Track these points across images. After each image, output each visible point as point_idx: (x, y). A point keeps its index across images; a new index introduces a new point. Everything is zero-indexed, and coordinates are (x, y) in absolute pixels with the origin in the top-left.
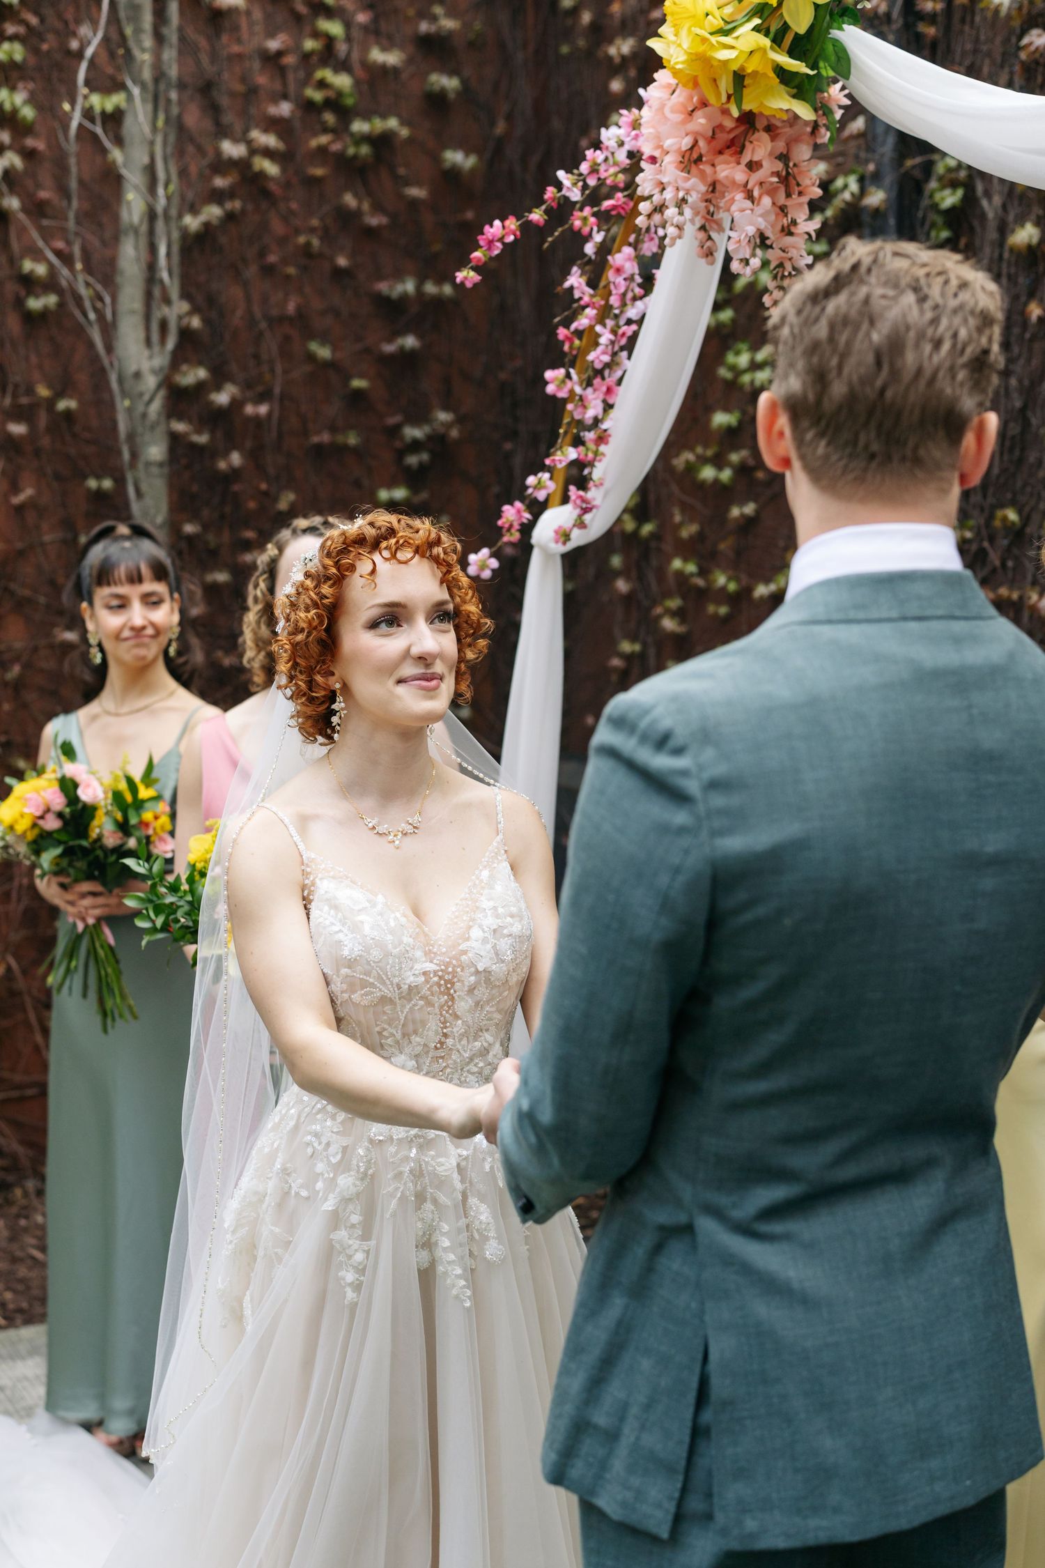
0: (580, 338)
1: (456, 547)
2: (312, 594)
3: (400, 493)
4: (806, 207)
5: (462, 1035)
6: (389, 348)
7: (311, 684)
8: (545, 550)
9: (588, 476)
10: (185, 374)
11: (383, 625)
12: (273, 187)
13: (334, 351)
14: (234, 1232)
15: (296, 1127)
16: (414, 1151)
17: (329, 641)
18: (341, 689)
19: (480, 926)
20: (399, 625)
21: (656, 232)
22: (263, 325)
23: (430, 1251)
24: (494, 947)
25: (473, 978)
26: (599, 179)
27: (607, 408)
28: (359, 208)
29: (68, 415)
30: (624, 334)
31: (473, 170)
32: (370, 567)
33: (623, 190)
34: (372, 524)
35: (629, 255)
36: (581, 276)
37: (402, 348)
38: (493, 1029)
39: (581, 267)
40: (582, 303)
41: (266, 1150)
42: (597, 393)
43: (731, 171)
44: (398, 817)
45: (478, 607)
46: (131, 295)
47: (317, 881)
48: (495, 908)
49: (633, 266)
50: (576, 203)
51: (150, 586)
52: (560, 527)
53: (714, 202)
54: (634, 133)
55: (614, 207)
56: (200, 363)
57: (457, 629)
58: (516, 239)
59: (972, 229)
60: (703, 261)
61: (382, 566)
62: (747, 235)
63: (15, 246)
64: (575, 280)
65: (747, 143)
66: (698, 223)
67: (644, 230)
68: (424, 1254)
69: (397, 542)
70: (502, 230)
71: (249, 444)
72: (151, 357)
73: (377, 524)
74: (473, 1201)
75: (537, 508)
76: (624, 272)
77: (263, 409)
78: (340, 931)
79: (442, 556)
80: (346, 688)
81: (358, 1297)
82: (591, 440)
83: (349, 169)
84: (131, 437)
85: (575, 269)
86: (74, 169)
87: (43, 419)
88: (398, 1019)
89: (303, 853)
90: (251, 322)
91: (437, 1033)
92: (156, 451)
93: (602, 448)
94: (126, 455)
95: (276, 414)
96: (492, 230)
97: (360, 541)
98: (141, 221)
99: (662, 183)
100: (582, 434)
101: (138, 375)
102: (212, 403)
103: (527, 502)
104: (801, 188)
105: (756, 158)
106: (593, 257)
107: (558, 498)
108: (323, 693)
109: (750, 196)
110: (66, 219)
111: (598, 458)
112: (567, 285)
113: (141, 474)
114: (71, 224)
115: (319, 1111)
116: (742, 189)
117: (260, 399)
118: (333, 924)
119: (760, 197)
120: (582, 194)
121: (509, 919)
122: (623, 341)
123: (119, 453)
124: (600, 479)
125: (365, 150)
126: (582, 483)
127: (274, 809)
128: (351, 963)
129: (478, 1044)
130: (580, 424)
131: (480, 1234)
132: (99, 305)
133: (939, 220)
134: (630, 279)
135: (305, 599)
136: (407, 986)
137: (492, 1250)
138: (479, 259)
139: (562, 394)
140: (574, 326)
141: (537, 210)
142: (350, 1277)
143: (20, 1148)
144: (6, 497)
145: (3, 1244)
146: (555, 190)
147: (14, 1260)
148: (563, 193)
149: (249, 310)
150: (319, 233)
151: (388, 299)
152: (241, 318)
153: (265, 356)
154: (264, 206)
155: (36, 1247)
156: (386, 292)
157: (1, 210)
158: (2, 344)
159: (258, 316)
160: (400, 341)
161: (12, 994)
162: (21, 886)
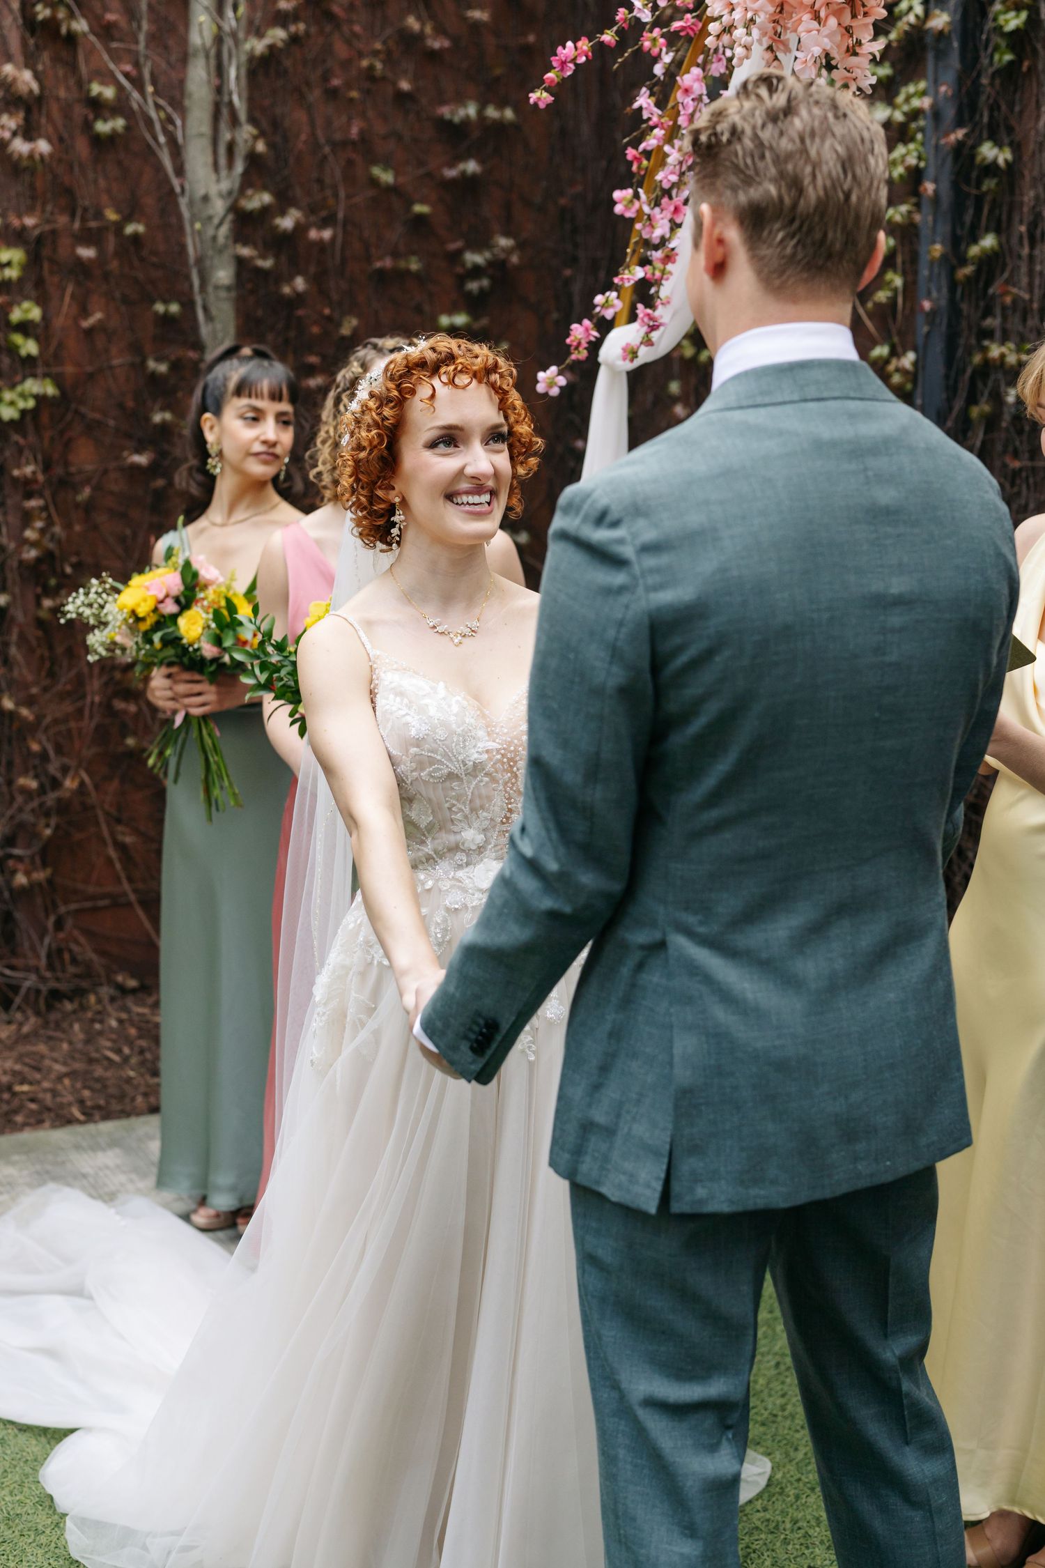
0: (648, 159)
1: (512, 372)
2: (374, 414)
3: (460, 319)
4: (871, 27)
6: (451, 173)
7: (372, 499)
8: (611, 368)
9: (655, 295)
10: (250, 198)
11: (441, 445)
12: (336, 9)
13: (396, 177)
14: (326, 1004)
17: (391, 459)
18: (401, 503)
20: (456, 446)
21: (724, 53)
22: (327, 149)
27: (674, 227)
28: (422, 31)
29: (136, 237)
32: (430, 392)
33: (692, 11)
34: (433, 349)
35: (698, 75)
36: (650, 96)
37: (463, 173)
39: (651, 89)
40: (651, 123)
42: (664, 212)
44: (456, 621)
45: (530, 427)
46: (198, 119)
47: (382, 674)
49: (701, 86)
50: (647, 23)
51: (285, 406)
52: (628, 345)
53: (781, 22)
55: (683, 28)
56: (265, 188)
57: (511, 447)
58: (587, 60)
59: (1034, 50)
61: (442, 391)
62: (813, 55)
63: (84, 69)
64: (644, 100)
66: (766, 44)
67: (712, 51)
69: (457, 367)
70: (574, 52)
71: (312, 269)
72: (218, 181)
73: (439, 349)
75: (605, 326)
76: (692, 93)
77: (327, 234)
78: (407, 714)
79: (498, 381)
80: (404, 502)
82: (657, 259)
84: (200, 261)
85: (644, 90)
87: (111, 243)
88: (467, 796)
89: (370, 652)
90: (316, 146)
91: (502, 809)
92: (223, 275)
93: (670, 267)
94: (196, 280)
95: (340, 237)
96: (564, 52)
97: (422, 364)
98: (209, 43)
99: (732, 4)
100: (649, 253)
101: (206, 199)
102: (277, 227)
103: (595, 320)
104: (866, 9)
106: (662, 78)
107: (625, 316)
108: (383, 507)
109: (817, 17)
110: (137, 42)
111: (665, 277)
112: (636, 105)
113: (210, 298)
114: (142, 46)
116: (809, 9)
117: (324, 224)
118: (399, 709)
119: (827, 17)
120: (653, 16)
123: (188, 277)
124: (668, 297)
126: (650, 302)
127: (345, 615)
128: (418, 742)
130: (647, 244)
132: (170, 128)
133: (1003, 43)
134: (698, 99)
135: (368, 418)
136: (472, 763)
137: (553, 1009)
138: (552, 81)
139: (630, 214)
140: (642, 147)
141: (609, 32)
143: (94, 957)
144: (76, 320)
145: (80, 1046)
146: (627, 12)
147: (91, 1061)
148: (634, 14)
149: (313, 134)
150: (382, 56)
151: (450, 123)
152: (305, 142)
153: (328, 181)
154: (328, 28)
155: (111, 1049)
156: (447, 116)
157: (69, 31)
158: (71, 167)
159: (322, 140)
160: (462, 166)
161: (86, 808)
162: (92, 703)
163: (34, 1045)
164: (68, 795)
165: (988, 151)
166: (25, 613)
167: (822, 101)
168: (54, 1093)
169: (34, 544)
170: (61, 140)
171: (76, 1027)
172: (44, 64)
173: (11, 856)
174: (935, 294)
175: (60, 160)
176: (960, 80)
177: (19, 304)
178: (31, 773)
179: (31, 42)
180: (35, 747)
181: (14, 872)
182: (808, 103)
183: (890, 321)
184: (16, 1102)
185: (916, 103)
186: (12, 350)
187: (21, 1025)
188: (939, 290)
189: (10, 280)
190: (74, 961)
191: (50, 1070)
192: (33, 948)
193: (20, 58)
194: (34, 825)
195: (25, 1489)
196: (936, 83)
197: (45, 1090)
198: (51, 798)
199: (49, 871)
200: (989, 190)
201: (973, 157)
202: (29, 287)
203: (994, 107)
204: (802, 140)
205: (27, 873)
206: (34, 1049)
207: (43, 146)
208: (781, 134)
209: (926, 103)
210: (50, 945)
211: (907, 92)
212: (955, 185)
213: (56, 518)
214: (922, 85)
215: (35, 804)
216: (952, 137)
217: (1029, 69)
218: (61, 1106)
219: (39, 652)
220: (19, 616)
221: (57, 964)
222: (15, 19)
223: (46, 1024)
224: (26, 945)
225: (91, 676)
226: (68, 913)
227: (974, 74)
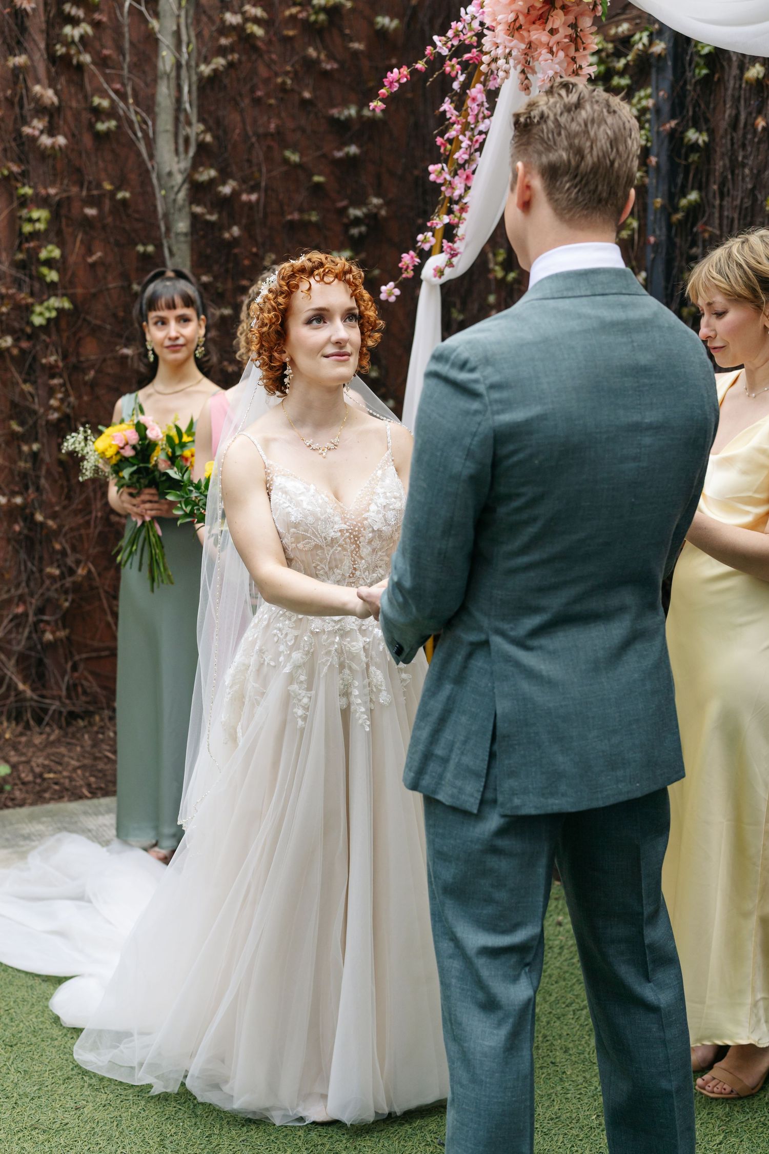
0: (451, 144)
1: (361, 275)
2: (272, 302)
4: (588, 57)
5: (365, 569)
6: (339, 154)
7: (271, 358)
8: (429, 282)
9: (455, 234)
10: (201, 173)
11: (314, 322)
12: (259, 44)
13: (301, 158)
14: (231, 687)
15: (268, 626)
16: (338, 638)
17: (282, 332)
18: (290, 362)
19: (376, 504)
20: (325, 322)
22: (254, 139)
23: (348, 698)
24: (384, 516)
25: (371, 535)
26: (460, 40)
27: (467, 189)
28: (318, 57)
29: (124, 201)
30: (477, 141)
31: (396, 29)
32: (308, 286)
33: (476, 47)
34: (309, 260)
35: (481, 89)
36: (451, 102)
37: (347, 154)
38: (384, 566)
39: (451, 98)
40: (451, 121)
41: (250, 639)
42: (460, 179)
43: (539, 35)
44: (324, 439)
45: (375, 313)
46: (165, 121)
47: (274, 478)
48: (385, 493)
49: (483, 96)
50: (446, 56)
51: (181, 311)
52: (438, 268)
53: (530, 55)
54: (481, 10)
55: (471, 58)
56: (212, 166)
57: (361, 326)
58: (407, 81)
59: (722, 67)
60: (523, 93)
61: (315, 286)
62: (550, 76)
63: (88, 88)
64: (447, 106)
65: (550, 17)
66: (519, 68)
68: (344, 700)
69: (324, 271)
70: (398, 75)
71: (244, 221)
72: (178, 162)
73: (313, 260)
74: (372, 669)
75: (424, 255)
76: (477, 100)
77: (254, 197)
78: (289, 506)
79: (352, 280)
80: (292, 361)
81: (305, 724)
82: (457, 210)
83: (312, 31)
84: (166, 215)
85: (447, 99)
86: (127, 35)
87: (107, 205)
88: (326, 558)
89: (266, 461)
90: (246, 137)
91: (350, 568)
92: (182, 226)
93: (464, 215)
94: (163, 228)
95: (262, 201)
96: (392, 75)
97: (302, 270)
98: (171, 70)
99: (497, 44)
100: (452, 206)
101: (170, 174)
102: (220, 192)
103: (417, 251)
104: (585, 45)
105: (555, 27)
106: (459, 91)
107: (437, 248)
108: (278, 364)
109: (551, 51)
110: (122, 69)
111: (461, 222)
112: (442, 109)
113: (173, 241)
114: (125, 72)
115: (282, 615)
116: (546, 46)
117: (252, 190)
118: (284, 503)
119: (557, 52)
120: (450, 51)
121: (393, 500)
122: (477, 146)
123: (159, 227)
124: (463, 235)
125: (322, 17)
126: (452, 238)
127: (249, 435)
128: (296, 525)
129: (375, 575)
130: (452, 201)
131: (377, 688)
132: (144, 127)
133: (702, 62)
134: (481, 105)
135: (268, 305)
136: (330, 538)
137: (384, 698)
138: (384, 94)
139: (440, 181)
140: (446, 136)
141: (420, 62)
142: (300, 712)
143: (98, 690)
144: (84, 258)
145: (88, 749)
146: (432, 48)
147: (96, 759)
148: (437, 50)
149: (245, 129)
150: (291, 75)
151: (338, 120)
152: (239, 135)
153: (255, 161)
154: (254, 57)
155: (109, 751)
156: (336, 115)
157: (78, 62)
158: (80, 154)
159: (250, 133)
160: (346, 149)
161: (92, 588)
162: (96, 517)
163: (58, 748)
164: (80, 579)
165: (692, 135)
166: (51, 456)
167: (601, 101)
168: (71, 779)
169: (56, 409)
170: (73, 135)
171: (86, 736)
172: (61, 84)
173: (42, 621)
174: (658, 232)
175: (73, 150)
176: (673, 87)
177: (45, 247)
178: (55, 564)
179: (53, 70)
180: (58, 547)
181: (44, 632)
182: (592, 102)
183: (630, 250)
184: (45, 784)
185: (644, 103)
186: (41, 278)
187: (49, 735)
188: (660, 229)
189: (39, 230)
190: (85, 692)
191: (68, 764)
192: (57, 683)
193: (46, 81)
194: (57, 600)
195: (46, 1015)
196: (657, 89)
197: (65, 777)
198: (68, 582)
199: (67, 631)
200: (693, 162)
201: (682, 139)
202: (52, 235)
203: (696, 105)
204: (586, 125)
205: (53, 633)
206: (58, 750)
207: (61, 140)
208: (573, 120)
209: (650, 103)
210: (68, 681)
211: (640, 96)
212: (671, 159)
213: (71, 391)
214: (649, 91)
215: (58, 585)
216: (668, 126)
217: (719, 79)
218: (76, 787)
219: (60, 482)
220: (46, 457)
221: (73, 694)
222: (42, 55)
223: (65, 735)
224: (52, 681)
225: (95, 499)
226: (81, 660)
227: (681, 83)
